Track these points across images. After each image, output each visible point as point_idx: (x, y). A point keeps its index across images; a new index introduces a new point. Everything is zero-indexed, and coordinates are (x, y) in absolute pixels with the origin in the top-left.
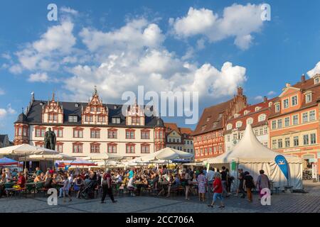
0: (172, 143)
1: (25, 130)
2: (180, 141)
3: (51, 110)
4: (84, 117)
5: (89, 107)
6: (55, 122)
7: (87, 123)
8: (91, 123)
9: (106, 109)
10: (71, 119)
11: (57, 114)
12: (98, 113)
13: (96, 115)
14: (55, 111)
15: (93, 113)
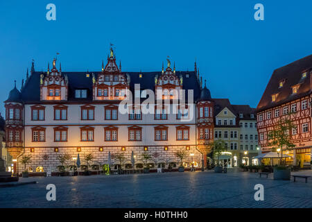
0: (222, 126)
1: (18, 111)
2: (234, 124)
3: (51, 83)
4: (95, 90)
5: (102, 76)
6: (57, 98)
7: (100, 99)
8: (105, 98)
9: (126, 77)
10: (78, 94)
11: (59, 87)
12: (115, 83)
13: (111, 86)
14: (57, 83)
15: (109, 84)
